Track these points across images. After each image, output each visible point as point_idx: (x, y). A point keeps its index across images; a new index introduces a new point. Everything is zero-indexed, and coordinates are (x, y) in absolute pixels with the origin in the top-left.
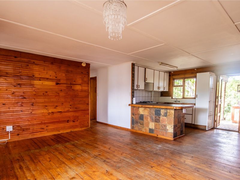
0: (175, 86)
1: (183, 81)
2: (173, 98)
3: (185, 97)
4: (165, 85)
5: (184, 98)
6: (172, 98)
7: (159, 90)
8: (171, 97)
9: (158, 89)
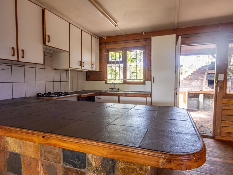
0: (110, 63)
1: (123, 53)
2: (108, 82)
3: (127, 81)
4: (94, 60)
5: (125, 83)
6: (106, 83)
7: (83, 68)
8: (104, 82)
9: (81, 65)
